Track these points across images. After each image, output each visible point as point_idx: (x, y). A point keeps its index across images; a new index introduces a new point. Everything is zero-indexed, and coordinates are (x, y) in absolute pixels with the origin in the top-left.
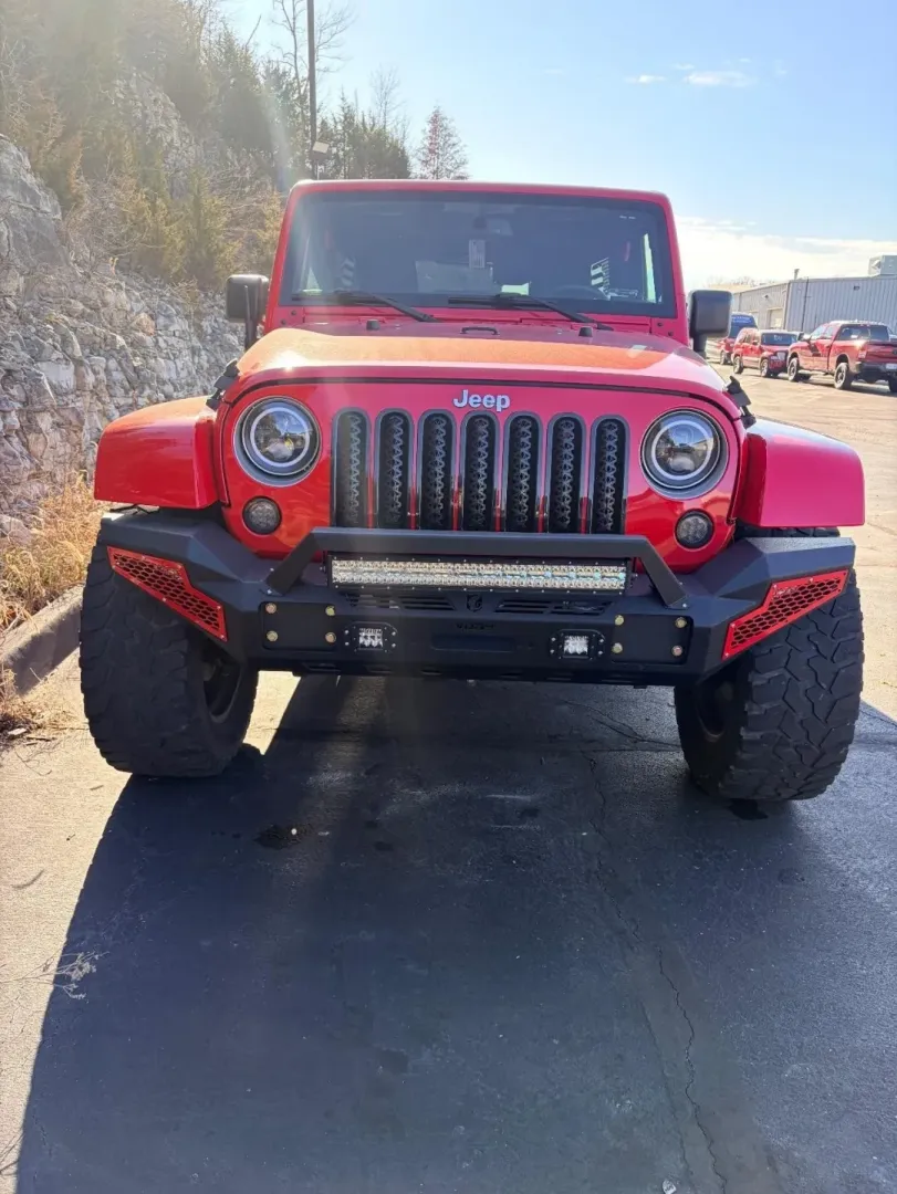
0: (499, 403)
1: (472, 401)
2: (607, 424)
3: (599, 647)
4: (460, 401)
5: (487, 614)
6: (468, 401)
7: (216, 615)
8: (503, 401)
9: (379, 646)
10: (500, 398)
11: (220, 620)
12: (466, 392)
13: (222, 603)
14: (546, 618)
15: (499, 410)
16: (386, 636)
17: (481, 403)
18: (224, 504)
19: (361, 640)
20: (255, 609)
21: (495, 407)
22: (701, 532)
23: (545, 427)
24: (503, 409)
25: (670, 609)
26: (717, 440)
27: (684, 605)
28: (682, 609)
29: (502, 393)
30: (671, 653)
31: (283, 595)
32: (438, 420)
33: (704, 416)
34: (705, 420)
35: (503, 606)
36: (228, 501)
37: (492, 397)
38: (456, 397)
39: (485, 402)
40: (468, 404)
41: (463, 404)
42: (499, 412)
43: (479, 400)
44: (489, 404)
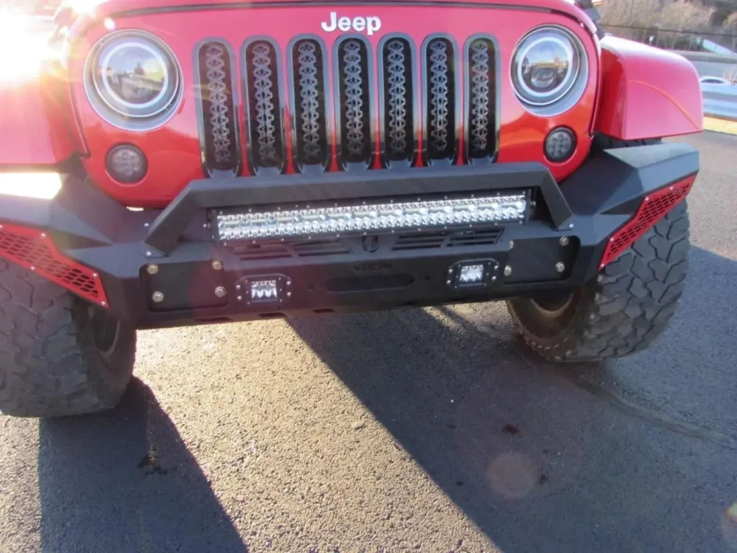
0: (370, 26)
1: (341, 25)
2: (478, 44)
3: (493, 273)
4: (329, 24)
5: (386, 254)
6: (336, 24)
7: (92, 282)
8: (374, 24)
9: (272, 296)
10: (370, 20)
11: (98, 286)
12: (333, 16)
13: (97, 271)
14: (443, 251)
15: (370, 33)
16: (281, 285)
17: (352, 26)
18: (83, 155)
19: (253, 293)
20: (135, 274)
21: (366, 30)
22: (566, 146)
23: (418, 49)
24: (374, 32)
25: (557, 231)
26: (578, 55)
27: (572, 226)
28: (571, 229)
29: (372, 15)
30: (555, 269)
31: (166, 256)
32: (307, 46)
33: (566, 32)
34: (566, 36)
35: (398, 243)
36: (86, 151)
37: (363, 20)
38: (324, 21)
39: (355, 25)
40: (338, 28)
41: (332, 28)
42: (370, 36)
43: (349, 23)
44: (359, 26)
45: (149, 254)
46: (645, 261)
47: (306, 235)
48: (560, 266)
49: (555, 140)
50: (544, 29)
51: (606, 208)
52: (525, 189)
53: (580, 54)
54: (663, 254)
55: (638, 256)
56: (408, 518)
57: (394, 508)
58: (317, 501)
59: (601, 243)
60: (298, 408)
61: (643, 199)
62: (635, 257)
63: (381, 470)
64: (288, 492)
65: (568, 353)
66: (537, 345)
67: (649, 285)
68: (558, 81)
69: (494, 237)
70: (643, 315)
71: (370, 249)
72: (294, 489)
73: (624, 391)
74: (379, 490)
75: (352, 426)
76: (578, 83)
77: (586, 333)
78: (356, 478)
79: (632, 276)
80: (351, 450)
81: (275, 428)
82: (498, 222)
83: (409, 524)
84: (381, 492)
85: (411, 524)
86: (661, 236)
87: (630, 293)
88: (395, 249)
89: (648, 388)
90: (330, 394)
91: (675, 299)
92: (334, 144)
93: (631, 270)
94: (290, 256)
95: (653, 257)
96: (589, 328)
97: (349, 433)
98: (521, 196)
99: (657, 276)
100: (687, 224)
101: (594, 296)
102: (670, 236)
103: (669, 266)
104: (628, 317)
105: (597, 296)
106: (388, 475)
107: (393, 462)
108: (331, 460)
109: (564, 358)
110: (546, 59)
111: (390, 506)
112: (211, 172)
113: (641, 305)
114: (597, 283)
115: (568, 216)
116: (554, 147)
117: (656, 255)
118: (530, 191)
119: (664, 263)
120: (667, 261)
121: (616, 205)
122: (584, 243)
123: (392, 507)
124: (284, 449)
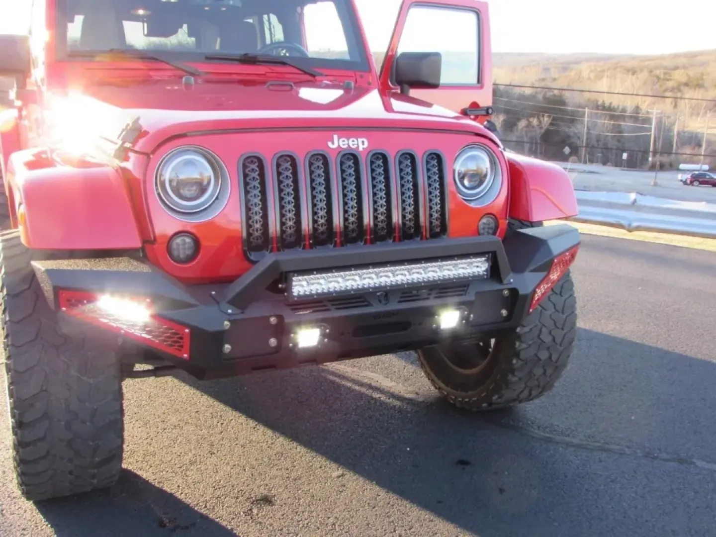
0: (360, 144)
1: (341, 144)
2: (430, 157)
3: (464, 318)
4: (333, 143)
5: (394, 306)
6: (338, 143)
7: (181, 338)
8: (363, 143)
10: (360, 140)
11: (185, 342)
12: (336, 137)
13: (190, 327)
15: (361, 149)
16: (323, 333)
17: (348, 145)
18: (147, 241)
21: (358, 147)
22: (492, 228)
23: (393, 160)
24: (363, 148)
25: (504, 284)
26: (493, 163)
27: (512, 280)
28: (511, 283)
29: (361, 137)
30: (501, 315)
31: (242, 313)
32: (317, 159)
33: (485, 148)
34: (483, 150)
35: (402, 297)
36: (153, 238)
37: (355, 140)
38: (330, 141)
39: (351, 143)
40: (339, 145)
41: (335, 146)
42: (361, 151)
43: (346, 142)
44: (353, 145)
45: (230, 311)
46: (548, 313)
47: (349, 291)
48: (504, 312)
49: (484, 224)
50: (472, 146)
51: (532, 268)
52: (488, 253)
53: (495, 163)
54: (559, 308)
55: (543, 310)
56: (410, 529)
57: (396, 524)
58: (332, 528)
59: (531, 293)
60: (280, 469)
61: (553, 260)
62: (541, 311)
63: (373, 501)
64: (303, 526)
65: (495, 397)
66: (463, 399)
67: (553, 333)
68: (481, 183)
69: (463, 290)
70: (550, 357)
71: (383, 302)
72: (307, 524)
73: (539, 427)
74: (379, 515)
75: (333, 476)
76: (494, 182)
77: (510, 377)
78: (355, 510)
79: (540, 325)
80: (342, 492)
81: (267, 485)
82: (472, 277)
83: (412, 532)
84: (380, 516)
85: (414, 532)
86: (556, 294)
87: (541, 339)
88: (400, 302)
89: (556, 423)
90: (303, 456)
91: (570, 343)
92: (338, 231)
93: (539, 321)
94: (328, 310)
95: (553, 310)
96: (512, 371)
97: (333, 480)
98: (483, 259)
99: (557, 325)
100: (572, 285)
101: (515, 344)
102: (562, 294)
103: (564, 316)
104: (540, 360)
105: (517, 344)
106: (381, 504)
107: (380, 495)
108: (328, 501)
109: (490, 404)
110: (472, 166)
111: (392, 524)
112: (250, 255)
113: (548, 349)
114: (516, 333)
115: (509, 274)
116: (483, 229)
117: (555, 308)
118: (490, 254)
119: (561, 314)
120: (563, 313)
121: (539, 264)
122: (521, 292)
123: (394, 524)
124: (284, 498)
